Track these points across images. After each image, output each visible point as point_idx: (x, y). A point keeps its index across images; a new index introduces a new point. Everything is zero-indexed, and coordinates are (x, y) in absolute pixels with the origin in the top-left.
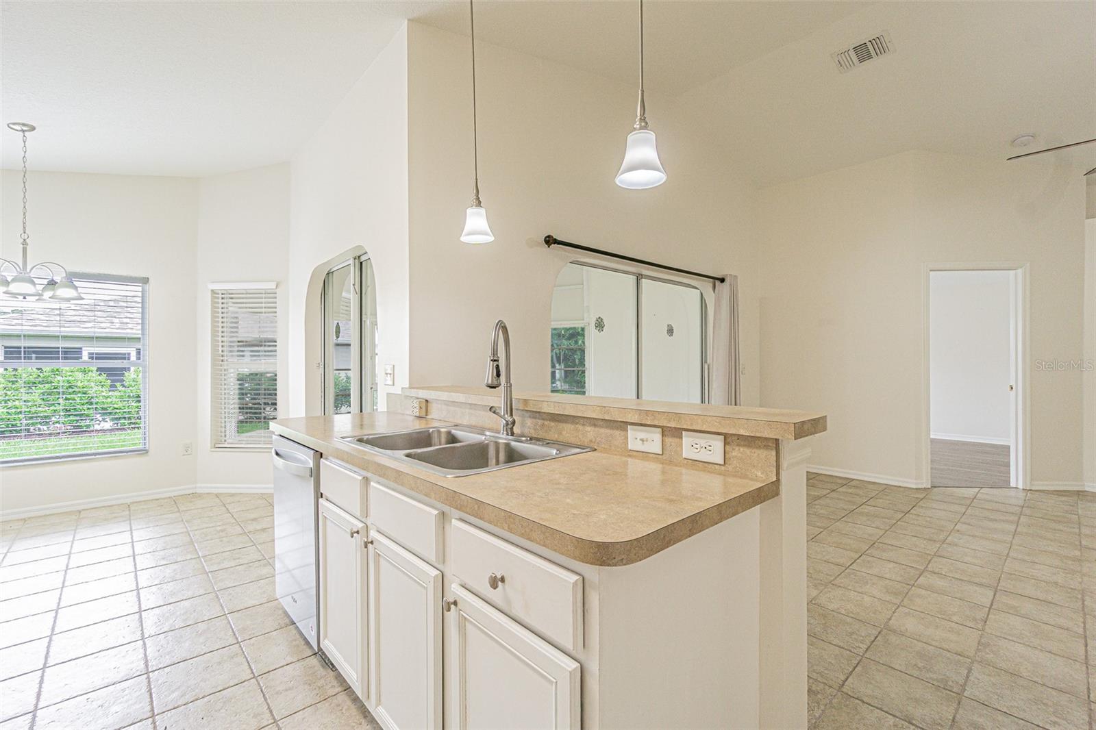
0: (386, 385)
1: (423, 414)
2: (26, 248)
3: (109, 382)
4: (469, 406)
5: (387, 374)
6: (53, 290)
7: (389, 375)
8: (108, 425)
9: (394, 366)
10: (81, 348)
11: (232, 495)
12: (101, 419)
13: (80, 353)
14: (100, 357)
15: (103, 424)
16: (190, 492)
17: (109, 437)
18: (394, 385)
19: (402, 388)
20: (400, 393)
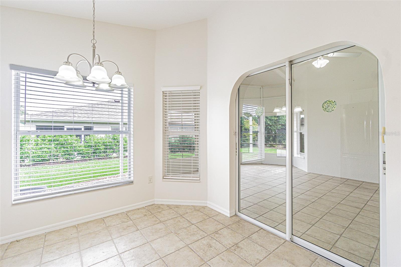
2: (95, 50)
10: (64, 126)
16: (153, 204)
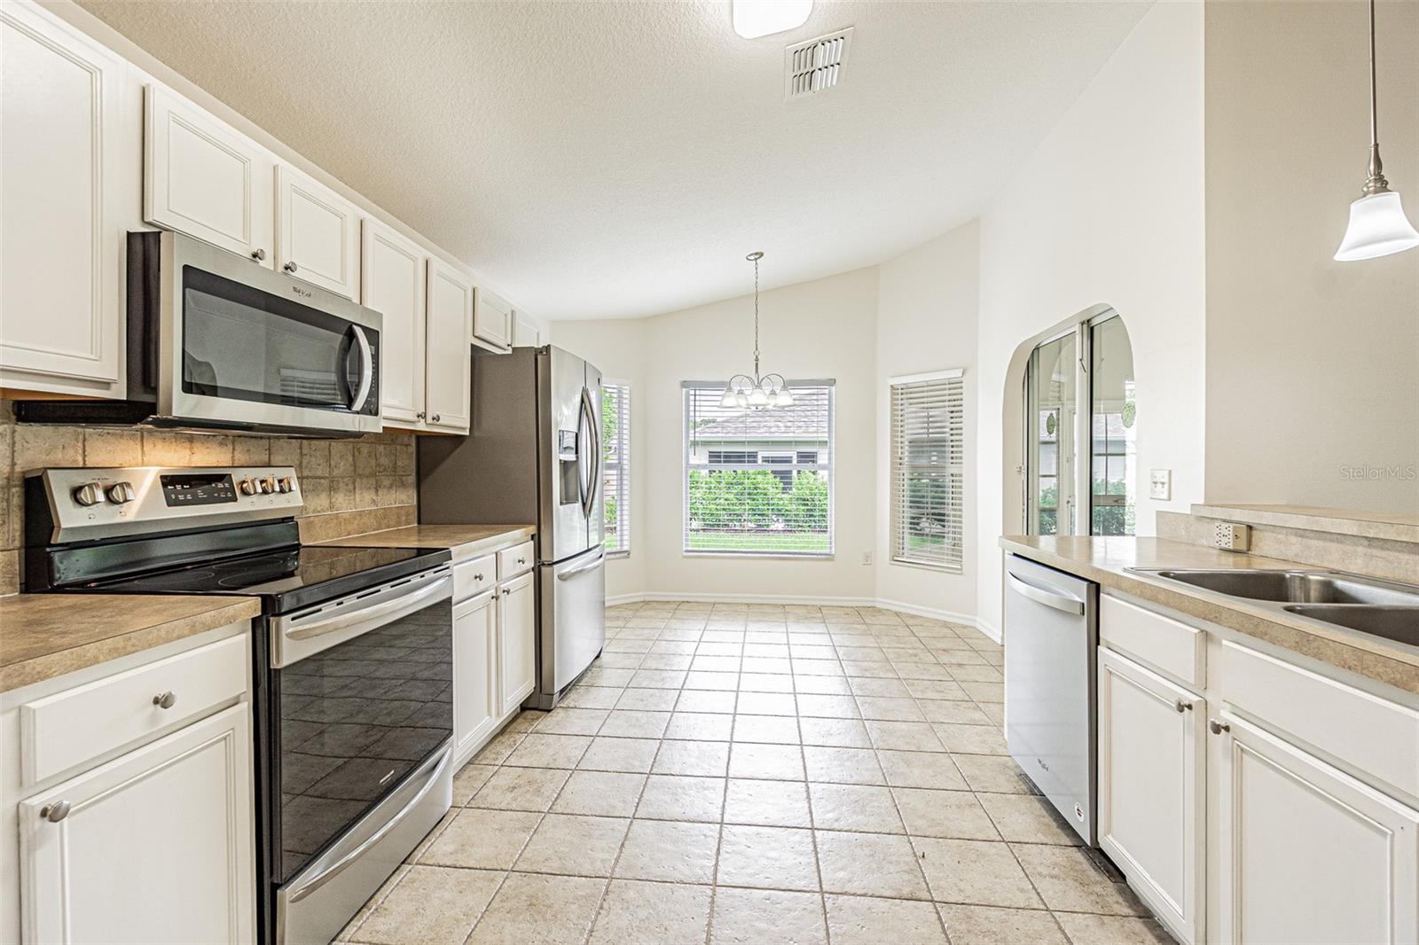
0: (1152, 498)
1: (1244, 547)
3: (781, 485)
4: (1366, 543)
5: (1155, 483)
6: (775, 398)
7: (1159, 485)
8: (780, 526)
9: (1170, 471)
10: (756, 453)
11: (913, 617)
12: (775, 519)
13: (756, 457)
14: (774, 461)
15: (777, 524)
16: (870, 605)
17: (783, 538)
18: (1170, 499)
19: (1192, 505)
20: (1189, 512)
